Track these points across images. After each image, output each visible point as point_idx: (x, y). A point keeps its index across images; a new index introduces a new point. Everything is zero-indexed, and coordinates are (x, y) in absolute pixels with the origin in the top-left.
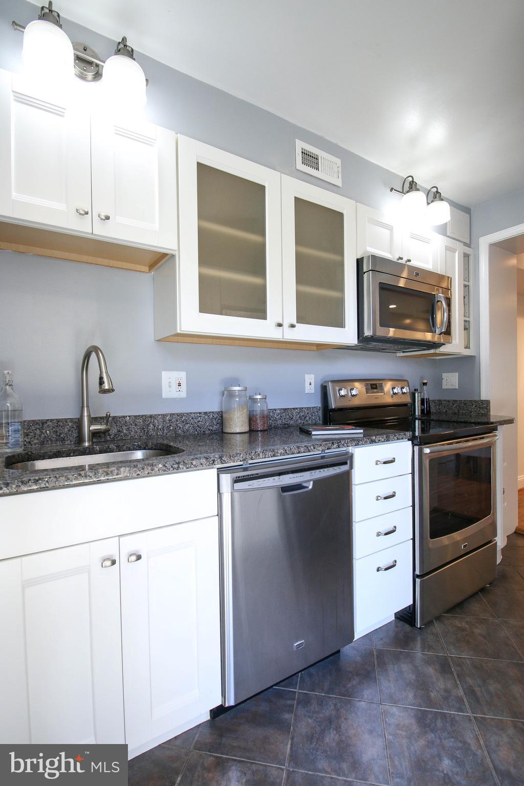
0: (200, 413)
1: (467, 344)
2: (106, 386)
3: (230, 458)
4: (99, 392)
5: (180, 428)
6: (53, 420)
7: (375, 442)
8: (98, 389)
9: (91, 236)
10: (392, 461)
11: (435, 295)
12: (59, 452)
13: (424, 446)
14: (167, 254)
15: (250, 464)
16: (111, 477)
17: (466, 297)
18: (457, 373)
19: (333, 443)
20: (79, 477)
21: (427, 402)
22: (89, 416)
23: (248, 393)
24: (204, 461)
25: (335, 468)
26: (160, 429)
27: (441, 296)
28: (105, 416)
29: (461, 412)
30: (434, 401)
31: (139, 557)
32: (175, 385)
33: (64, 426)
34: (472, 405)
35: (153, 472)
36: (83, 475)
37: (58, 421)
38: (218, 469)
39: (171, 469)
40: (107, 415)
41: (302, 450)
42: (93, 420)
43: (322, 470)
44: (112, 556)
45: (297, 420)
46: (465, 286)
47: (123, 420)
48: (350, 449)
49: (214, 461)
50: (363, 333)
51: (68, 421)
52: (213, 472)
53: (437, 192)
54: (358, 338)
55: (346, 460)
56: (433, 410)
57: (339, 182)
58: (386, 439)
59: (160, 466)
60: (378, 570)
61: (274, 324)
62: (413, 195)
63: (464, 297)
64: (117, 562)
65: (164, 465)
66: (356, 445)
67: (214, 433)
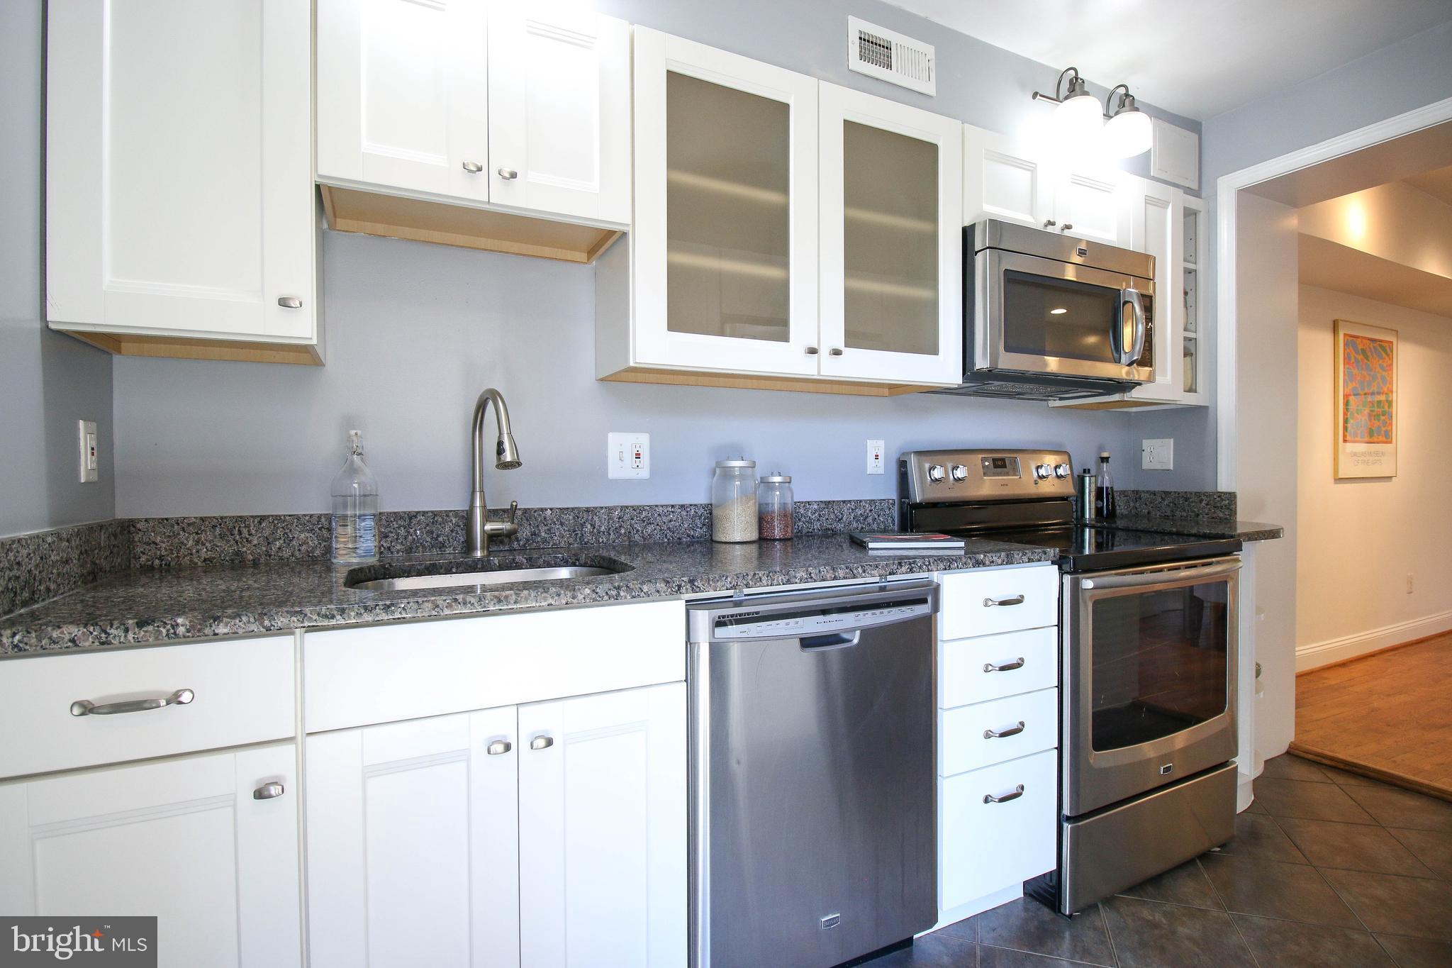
0: (673, 506)
1: (1190, 381)
2: (508, 457)
3: (709, 583)
4: (497, 466)
5: (638, 531)
6: (427, 512)
7: (984, 565)
8: (495, 462)
9: (487, 206)
10: (1019, 601)
11: (1119, 290)
12: (434, 565)
13: (1083, 576)
14: (614, 232)
15: (745, 595)
16: (505, 607)
17: (1189, 294)
18: (1172, 440)
19: (900, 564)
20: (453, 604)
21: (1107, 494)
22: (484, 506)
23: (759, 473)
24: (663, 585)
25: (903, 608)
26: (604, 532)
27: (1131, 291)
28: (509, 507)
29: (1178, 514)
30: (1123, 493)
31: (549, 742)
32: (629, 457)
33: (444, 524)
34: (1201, 502)
35: (575, 601)
36: (460, 600)
37: (435, 515)
38: (687, 601)
39: (606, 598)
40: (512, 505)
41: (841, 573)
42: (490, 515)
43: (878, 612)
44: (505, 737)
45: (850, 523)
46: (1188, 272)
47: (540, 515)
48: (935, 576)
49: (679, 587)
50: (973, 364)
51: (451, 514)
52: (678, 607)
53: (1127, 95)
54: (964, 374)
55: (928, 595)
56: (1121, 509)
57: (930, 88)
58: (1006, 560)
59: (587, 591)
60: (986, 800)
61: (802, 350)
62: (1077, 102)
63: (1186, 293)
64: (514, 747)
65: (594, 590)
66: (946, 569)
67: (698, 542)
